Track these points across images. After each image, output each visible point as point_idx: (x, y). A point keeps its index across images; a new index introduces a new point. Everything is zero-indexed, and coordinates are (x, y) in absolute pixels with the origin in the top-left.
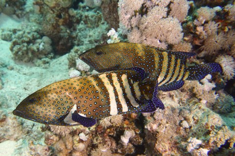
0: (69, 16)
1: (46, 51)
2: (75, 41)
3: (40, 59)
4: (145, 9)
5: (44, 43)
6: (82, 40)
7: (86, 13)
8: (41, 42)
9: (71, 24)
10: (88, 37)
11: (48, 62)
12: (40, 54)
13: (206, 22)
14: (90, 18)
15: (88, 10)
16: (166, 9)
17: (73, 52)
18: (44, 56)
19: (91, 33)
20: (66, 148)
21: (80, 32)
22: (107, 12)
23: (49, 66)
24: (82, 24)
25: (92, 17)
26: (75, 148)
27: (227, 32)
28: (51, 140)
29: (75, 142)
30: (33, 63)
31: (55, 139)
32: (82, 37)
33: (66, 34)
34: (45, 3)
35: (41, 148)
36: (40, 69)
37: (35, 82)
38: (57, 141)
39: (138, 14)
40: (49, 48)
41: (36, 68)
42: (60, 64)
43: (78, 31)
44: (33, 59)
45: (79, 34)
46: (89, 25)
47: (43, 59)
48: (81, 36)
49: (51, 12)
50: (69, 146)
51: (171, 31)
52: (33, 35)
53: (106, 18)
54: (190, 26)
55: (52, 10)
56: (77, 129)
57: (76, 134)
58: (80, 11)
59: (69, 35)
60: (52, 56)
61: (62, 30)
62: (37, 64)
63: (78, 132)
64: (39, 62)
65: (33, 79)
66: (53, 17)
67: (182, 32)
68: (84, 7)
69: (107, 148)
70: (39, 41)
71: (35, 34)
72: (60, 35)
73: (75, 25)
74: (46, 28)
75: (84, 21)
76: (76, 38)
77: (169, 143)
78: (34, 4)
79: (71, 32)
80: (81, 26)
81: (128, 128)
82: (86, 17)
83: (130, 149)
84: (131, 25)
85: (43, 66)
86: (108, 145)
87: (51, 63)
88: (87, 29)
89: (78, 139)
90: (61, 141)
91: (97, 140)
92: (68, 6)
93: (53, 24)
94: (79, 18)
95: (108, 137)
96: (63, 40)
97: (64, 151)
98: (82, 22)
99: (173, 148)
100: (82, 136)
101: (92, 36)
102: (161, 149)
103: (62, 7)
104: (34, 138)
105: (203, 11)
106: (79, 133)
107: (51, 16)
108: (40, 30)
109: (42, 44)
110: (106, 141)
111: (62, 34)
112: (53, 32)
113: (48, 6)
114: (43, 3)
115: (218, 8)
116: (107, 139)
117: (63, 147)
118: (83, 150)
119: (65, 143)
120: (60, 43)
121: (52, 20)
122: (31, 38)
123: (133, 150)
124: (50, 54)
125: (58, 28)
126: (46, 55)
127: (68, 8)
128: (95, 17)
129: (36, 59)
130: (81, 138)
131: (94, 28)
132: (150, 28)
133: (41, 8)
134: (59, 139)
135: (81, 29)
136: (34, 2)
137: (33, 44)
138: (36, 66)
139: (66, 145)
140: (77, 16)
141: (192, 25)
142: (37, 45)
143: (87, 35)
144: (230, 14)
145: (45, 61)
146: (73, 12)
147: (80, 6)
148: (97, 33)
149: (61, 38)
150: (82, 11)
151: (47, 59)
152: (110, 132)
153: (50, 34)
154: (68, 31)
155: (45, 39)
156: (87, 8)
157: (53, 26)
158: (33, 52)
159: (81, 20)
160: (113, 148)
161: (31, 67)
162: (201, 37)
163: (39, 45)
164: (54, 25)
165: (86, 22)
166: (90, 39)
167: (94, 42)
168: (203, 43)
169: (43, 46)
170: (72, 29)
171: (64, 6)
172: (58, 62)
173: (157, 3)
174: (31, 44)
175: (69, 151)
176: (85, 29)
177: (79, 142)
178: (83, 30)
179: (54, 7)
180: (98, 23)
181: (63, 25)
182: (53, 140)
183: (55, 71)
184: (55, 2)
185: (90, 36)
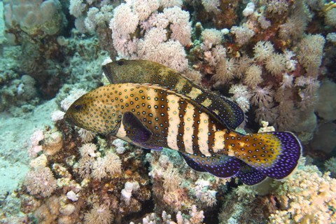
0: (59, 46)
1: (28, 95)
2: (69, 79)
3: (20, 106)
4: (142, 32)
5: (24, 84)
6: (78, 77)
7: (81, 42)
8: (20, 83)
9: (62, 56)
10: (85, 72)
11: (31, 110)
12: (18, 99)
13: (214, 46)
14: (86, 48)
15: (84, 38)
16: (165, 31)
17: (63, 92)
18: (25, 103)
19: (88, 67)
20: (51, 213)
21: (74, 67)
22: (104, 38)
23: (33, 115)
24: (77, 56)
25: (89, 46)
26: (62, 211)
27: (239, 58)
28: (30, 205)
29: (62, 204)
30: (9, 112)
31: (35, 205)
32: (77, 73)
33: (56, 70)
34: (21, 30)
35: (17, 220)
36: (20, 120)
37: (10, 136)
38: (37, 207)
39: (135, 37)
40: (31, 90)
41: (13, 119)
42: (47, 110)
43: (71, 66)
44: (9, 107)
45: (74, 69)
46: (86, 57)
47: (23, 107)
48: (75, 72)
49: (33, 42)
50: (54, 210)
51: (173, 57)
52: (7, 73)
53: (105, 46)
54: (196, 51)
55: (33, 39)
56: (63, 186)
57: (63, 193)
58: (73, 40)
59: (59, 72)
60: (37, 101)
61: (49, 65)
62: (15, 114)
63: (65, 190)
64: (18, 110)
65: (6, 132)
66: (35, 49)
67: (187, 57)
68: (79, 35)
69: (105, 208)
70: (17, 81)
71: (11, 72)
72: (47, 73)
73: (67, 58)
74: (26, 63)
75: (79, 53)
76: (70, 75)
77: (179, 192)
78: (6, 32)
79: (63, 67)
80: (75, 59)
81: (131, 179)
82: (81, 46)
83: (134, 206)
84: (128, 51)
85: (24, 116)
86: (107, 204)
87: (35, 111)
88: (84, 62)
89: (65, 199)
90: (44, 206)
91: (92, 199)
92: (55, 32)
93: (36, 58)
94: (73, 49)
95: (106, 195)
96: (52, 79)
97: (47, 218)
98: (77, 53)
99: (184, 197)
100: (71, 195)
101: (90, 71)
102: (169, 200)
103: (47, 35)
104: (9, 212)
105: (208, 33)
106: (68, 191)
107: (33, 47)
108: (18, 68)
109: (21, 86)
110: (104, 200)
111: (49, 71)
112: (37, 69)
113: (26, 33)
114: (18, 30)
115: (225, 31)
116: (105, 197)
117: (45, 213)
118: (73, 213)
119: (48, 207)
120: (49, 84)
121: (35, 52)
122: (5, 78)
123: (139, 207)
124: (34, 99)
125: (44, 63)
126: (28, 101)
127: (56, 36)
128: (92, 46)
129: (13, 107)
130: (69, 198)
131: (92, 60)
132: (148, 54)
133: (17, 38)
134: (41, 204)
135: (75, 62)
136: (7, 29)
137: (8, 86)
138: (13, 116)
139: (49, 210)
140: (69, 46)
141: (199, 50)
142: (14, 87)
143: (83, 70)
144: (237, 36)
145: (26, 108)
146: (64, 41)
147: (73, 33)
148: (96, 67)
149: (49, 77)
150: (77, 39)
151: (30, 105)
152: (108, 188)
153: (34, 72)
154: (58, 66)
155: (26, 78)
156: (83, 35)
157: (36, 61)
158: (8, 97)
159: (75, 51)
160: (114, 207)
161: (6, 119)
162: (210, 64)
163: (17, 87)
164: (38, 59)
165: (81, 54)
166: (87, 75)
167: (92, 78)
168: (214, 72)
169: (23, 88)
170: (64, 64)
171: (49, 33)
172: (45, 108)
173: (154, 24)
174: (5, 87)
175: (55, 217)
176: (81, 63)
177: (67, 204)
178: (78, 65)
179: (36, 35)
180: (96, 54)
181: (50, 58)
182: (32, 206)
183: (40, 120)
184: (36, 29)
185: (87, 71)
